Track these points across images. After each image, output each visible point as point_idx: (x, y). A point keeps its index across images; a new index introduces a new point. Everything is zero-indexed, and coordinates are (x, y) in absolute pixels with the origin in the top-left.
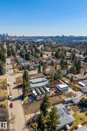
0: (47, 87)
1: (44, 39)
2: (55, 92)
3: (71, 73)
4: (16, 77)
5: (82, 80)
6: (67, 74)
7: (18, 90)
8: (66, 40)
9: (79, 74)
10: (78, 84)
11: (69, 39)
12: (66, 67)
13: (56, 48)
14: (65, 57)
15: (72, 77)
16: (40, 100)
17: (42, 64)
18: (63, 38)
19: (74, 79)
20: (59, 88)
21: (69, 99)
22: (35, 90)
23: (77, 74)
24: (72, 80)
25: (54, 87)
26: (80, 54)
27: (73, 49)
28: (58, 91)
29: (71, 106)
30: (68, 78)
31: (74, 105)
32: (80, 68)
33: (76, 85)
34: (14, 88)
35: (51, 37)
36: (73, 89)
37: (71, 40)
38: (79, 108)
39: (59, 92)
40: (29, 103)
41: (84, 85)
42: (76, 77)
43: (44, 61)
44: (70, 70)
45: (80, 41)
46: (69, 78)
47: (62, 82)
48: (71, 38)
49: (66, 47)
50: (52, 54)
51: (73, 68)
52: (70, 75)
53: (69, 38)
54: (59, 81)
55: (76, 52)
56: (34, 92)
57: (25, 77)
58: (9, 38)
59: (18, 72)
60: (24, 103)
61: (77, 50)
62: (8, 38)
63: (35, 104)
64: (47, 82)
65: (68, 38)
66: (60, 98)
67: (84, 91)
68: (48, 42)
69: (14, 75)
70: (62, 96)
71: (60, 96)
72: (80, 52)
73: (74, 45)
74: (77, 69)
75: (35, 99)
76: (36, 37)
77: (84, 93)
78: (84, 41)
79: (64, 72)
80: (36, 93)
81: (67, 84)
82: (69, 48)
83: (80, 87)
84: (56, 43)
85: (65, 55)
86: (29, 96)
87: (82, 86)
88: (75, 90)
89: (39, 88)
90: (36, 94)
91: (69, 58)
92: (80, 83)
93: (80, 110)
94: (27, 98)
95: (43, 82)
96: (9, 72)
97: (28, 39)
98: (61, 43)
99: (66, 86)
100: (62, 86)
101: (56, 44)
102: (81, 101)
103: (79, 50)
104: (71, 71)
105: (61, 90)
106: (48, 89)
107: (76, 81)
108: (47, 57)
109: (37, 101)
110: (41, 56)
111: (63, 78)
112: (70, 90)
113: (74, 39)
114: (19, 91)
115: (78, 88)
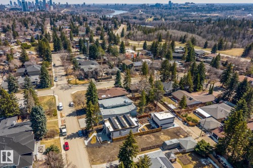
0: (133, 117)
1: (128, 9)
2: (148, 126)
3: (181, 89)
4: (73, 93)
5: (205, 104)
6: (174, 91)
7: (78, 119)
8: (175, 13)
9: (200, 92)
10: (195, 112)
11: (183, 10)
12: (173, 77)
13: (152, 34)
14: (173, 54)
15: (184, 98)
16: (118, 140)
17: (123, 68)
18: (170, 9)
19: (188, 102)
20: (155, 119)
21: (175, 141)
22: (110, 120)
23: (195, 91)
24: (182, 104)
25: (147, 116)
26: (205, 46)
27: (190, 35)
28: (153, 125)
29: (176, 154)
30: (174, 99)
31: (184, 153)
32: (202, 79)
33: (191, 115)
34: (70, 115)
35: (143, 6)
36: (184, 122)
37: (187, 13)
38: (193, 160)
39: (155, 127)
40: (99, 145)
41: (207, 115)
42: (191, 99)
43: (128, 62)
44: (180, 83)
45: (209, 15)
46: (178, 100)
47: (163, 108)
48: (188, 8)
49: (175, 31)
50: (145, 47)
51: (186, 78)
52: (179, 94)
53: (184, 8)
54: (155, 105)
55: (197, 43)
56: (108, 124)
57: (91, 95)
58: (54, 8)
59: (76, 84)
60: (89, 143)
61: (198, 38)
62: (52, 9)
63: (109, 146)
64: (133, 107)
65: (181, 8)
66: (158, 137)
67: (206, 127)
68: (137, 17)
69: (70, 90)
70: (160, 134)
71: (157, 134)
72: (206, 43)
73: (194, 24)
74: (195, 81)
75: (110, 138)
76: (111, 6)
77: (206, 131)
78: (217, 16)
79: (168, 86)
80: (111, 127)
81: (173, 111)
82: (182, 32)
83: (199, 120)
84: (155, 19)
85: (173, 49)
86: (98, 131)
87: (204, 117)
88: (188, 125)
89: (117, 118)
90: (111, 129)
91: (181, 55)
92: (199, 110)
93: (194, 162)
94: (95, 134)
95: (124, 105)
96: (59, 83)
97: (93, 11)
98: (165, 20)
99: (170, 115)
100: (162, 116)
101: (155, 21)
102: (198, 146)
103: (204, 37)
104: (183, 86)
105: (159, 123)
106: (134, 120)
107: (191, 106)
108: (133, 53)
109: (113, 141)
110: (122, 51)
111: (164, 98)
112: (178, 124)
113: (194, 12)
114: (80, 120)
115: (194, 121)
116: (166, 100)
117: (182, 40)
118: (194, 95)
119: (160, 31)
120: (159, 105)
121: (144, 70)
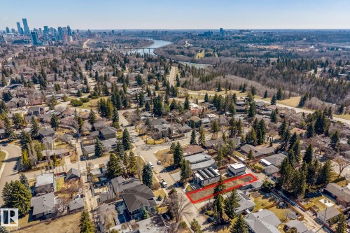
0: (215, 169)
2: (226, 175)
3: (247, 143)
4: (155, 153)
5: (267, 155)
6: (241, 145)
7: (170, 174)
9: (262, 145)
10: (260, 162)
11: (237, 40)
12: (240, 133)
15: (251, 152)
16: (208, 186)
17: (192, 124)
19: (254, 154)
20: (231, 169)
21: (248, 184)
22: (198, 172)
23: (259, 144)
24: (250, 156)
25: (224, 168)
26: (265, 96)
28: (230, 174)
29: (250, 192)
30: (243, 152)
31: (255, 191)
32: (263, 133)
33: (258, 165)
34: (162, 172)
36: (253, 170)
38: (261, 194)
39: (232, 175)
40: (194, 192)
41: (268, 163)
42: (256, 152)
43: (196, 119)
44: (246, 139)
46: (246, 153)
47: (235, 160)
48: (243, 38)
50: (206, 98)
51: (251, 133)
52: (247, 148)
53: (239, 38)
54: (229, 159)
55: (257, 92)
56: (198, 175)
58: (74, 39)
59: (154, 144)
60: (186, 190)
61: (258, 85)
62: (71, 40)
63: (202, 191)
64: (212, 161)
66: (235, 182)
67: (268, 172)
68: (185, 52)
69: (150, 150)
70: (237, 180)
71: (235, 180)
72: (266, 93)
73: (252, 65)
74: (258, 136)
75: (201, 186)
76: (146, 33)
77: (268, 176)
79: (236, 142)
80: (201, 177)
81: (244, 163)
83: (263, 168)
84: (206, 55)
86: (190, 182)
87: (266, 165)
88: (256, 172)
89: (203, 170)
90: (202, 179)
91: (244, 108)
92: (263, 160)
93: (262, 196)
94: (188, 184)
95: (206, 160)
96: (137, 144)
98: (219, 55)
99: (242, 165)
100: (237, 166)
102: (263, 185)
104: (248, 140)
105: (235, 172)
106: (216, 171)
107: (257, 157)
108: (196, 108)
109: (203, 187)
110: (187, 106)
111: (236, 152)
112: (248, 171)
113: (251, 43)
114: (173, 175)
115: (260, 169)
116: (237, 154)
117: (242, 89)
118: (259, 148)
119: (218, 78)
120: (232, 158)
121: (215, 128)
